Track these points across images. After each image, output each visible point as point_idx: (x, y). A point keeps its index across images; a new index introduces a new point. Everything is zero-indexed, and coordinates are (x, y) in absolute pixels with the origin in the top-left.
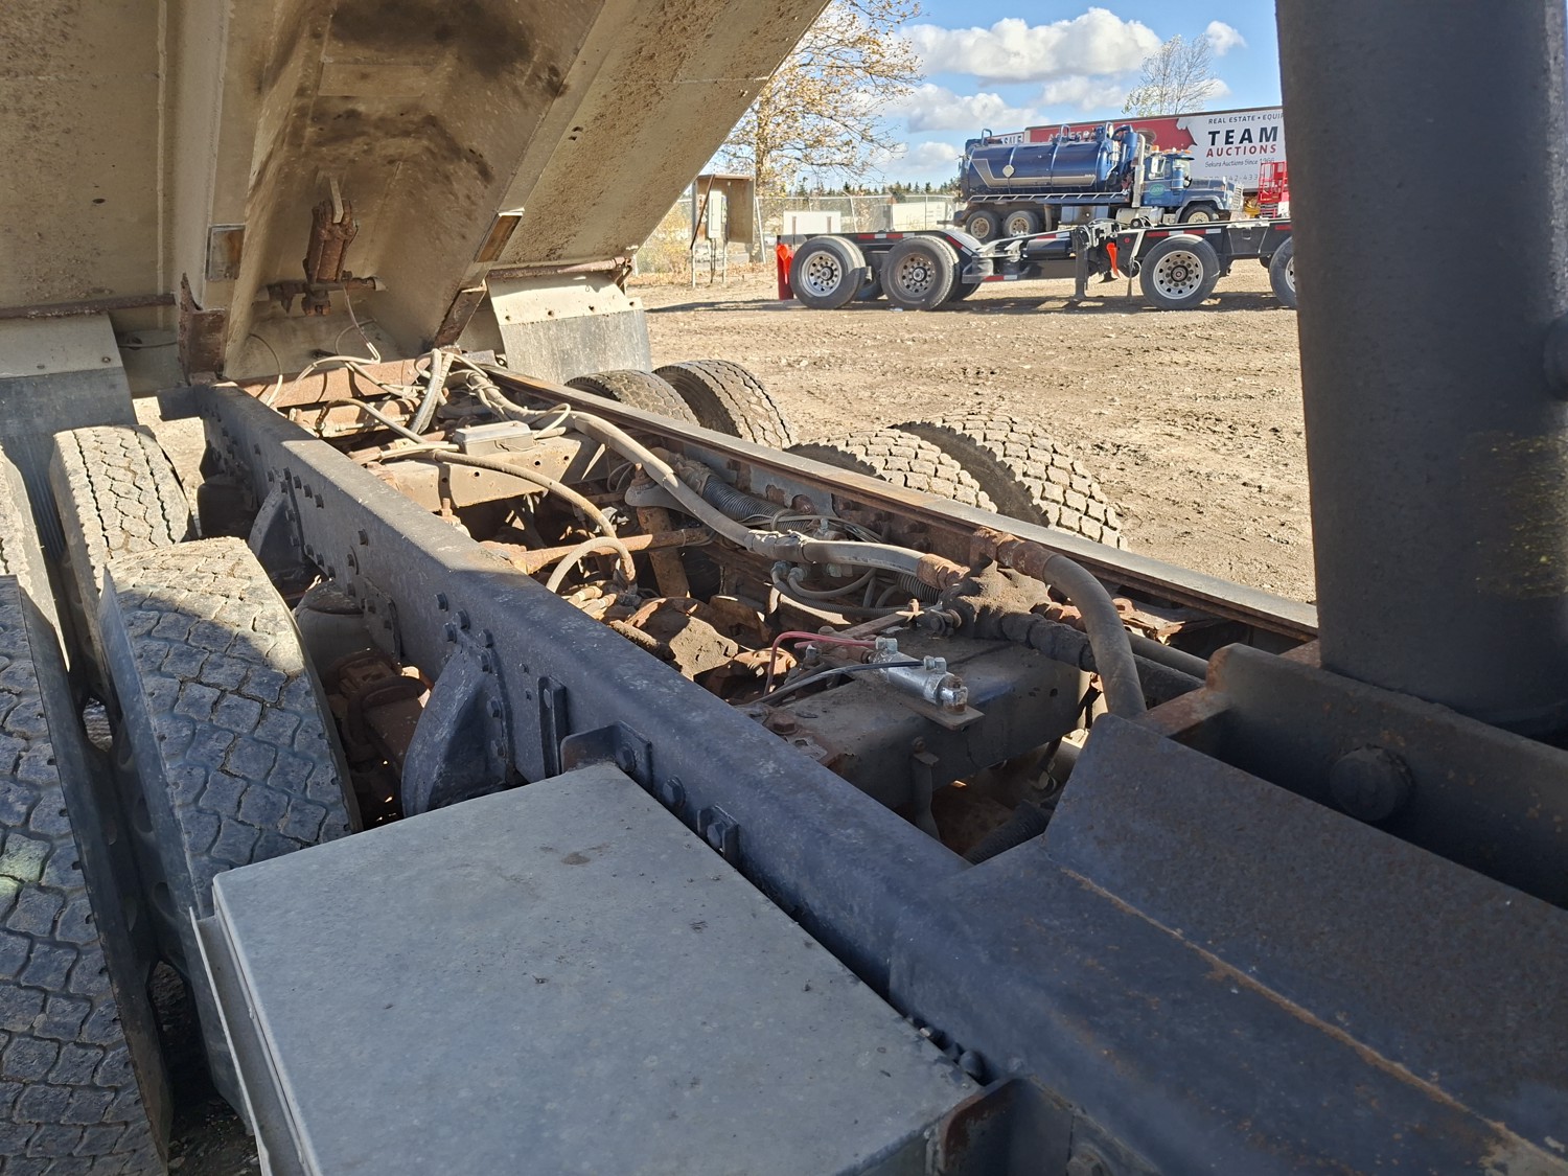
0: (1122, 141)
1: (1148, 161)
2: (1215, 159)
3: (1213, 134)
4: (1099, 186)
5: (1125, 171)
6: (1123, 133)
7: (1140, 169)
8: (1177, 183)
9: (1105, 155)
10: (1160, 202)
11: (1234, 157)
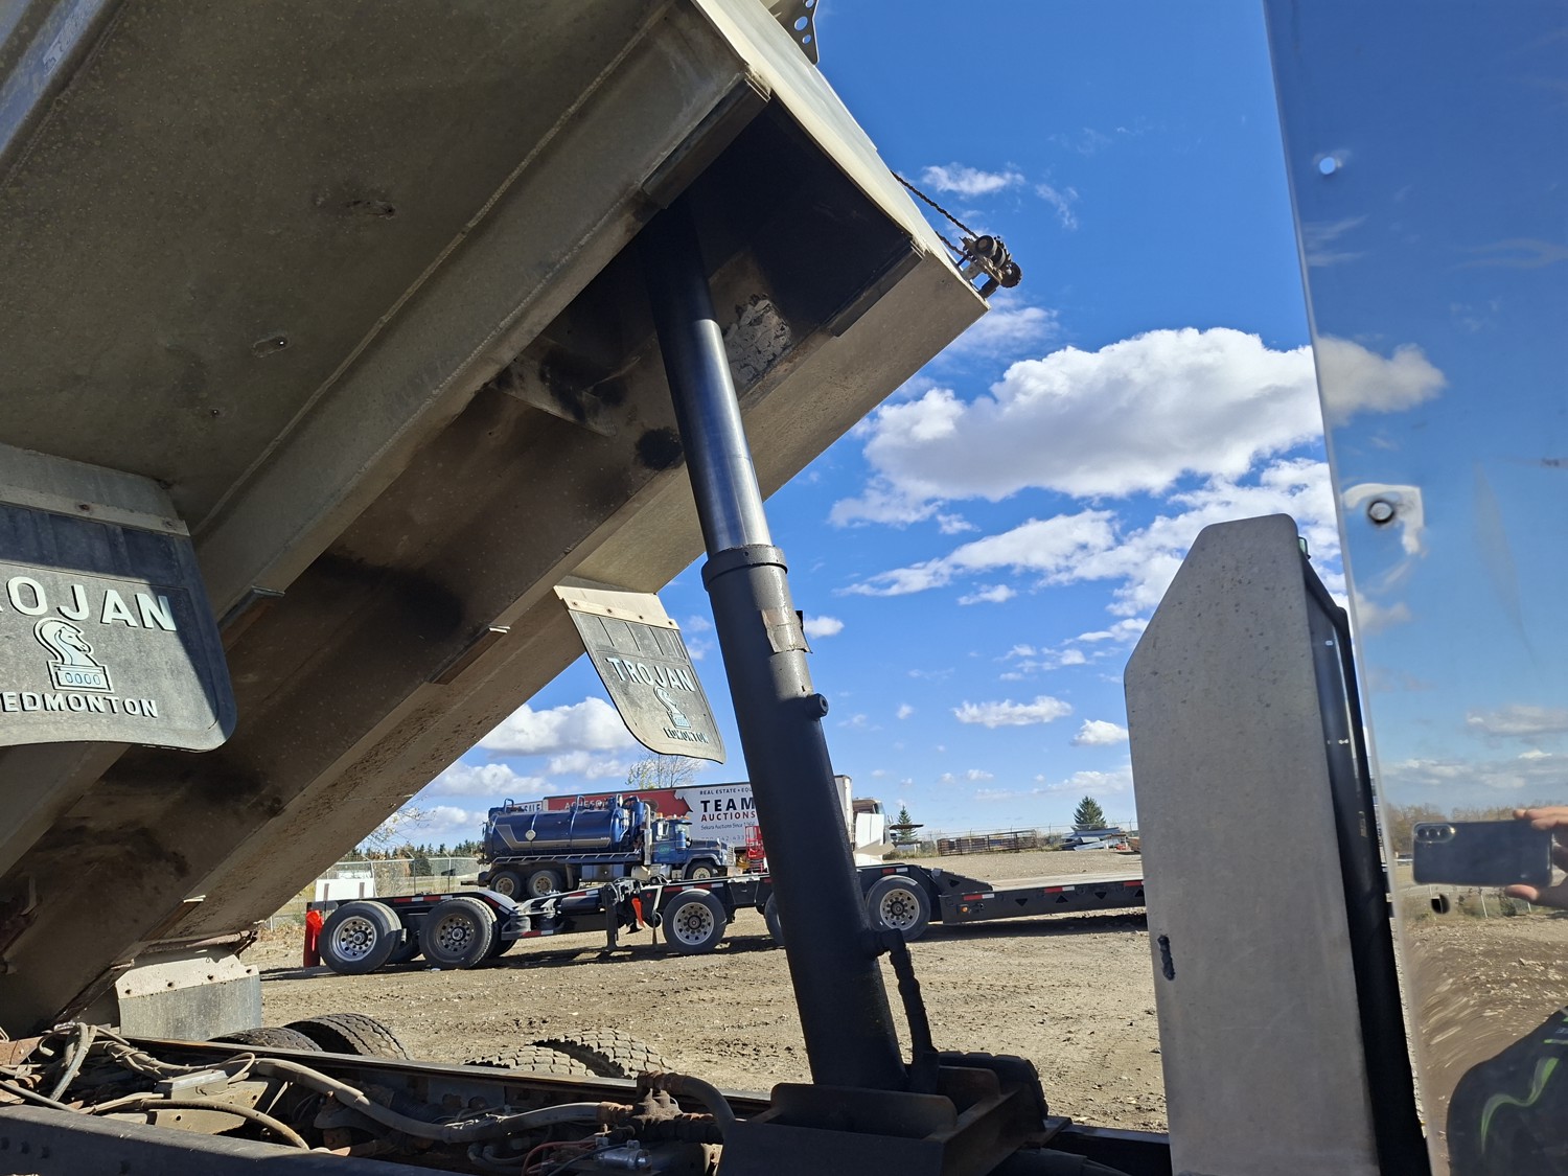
0: (631, 810)
1: (654, 826)
2: (709, 823)
3: (705, 803)
4: (614, 847)
5: (635, 834)
6: (631, 803)
7: (648, 832)
8: (681, 844)
9: (617, 820)
10: (667, 860)
11: (723, 822)
